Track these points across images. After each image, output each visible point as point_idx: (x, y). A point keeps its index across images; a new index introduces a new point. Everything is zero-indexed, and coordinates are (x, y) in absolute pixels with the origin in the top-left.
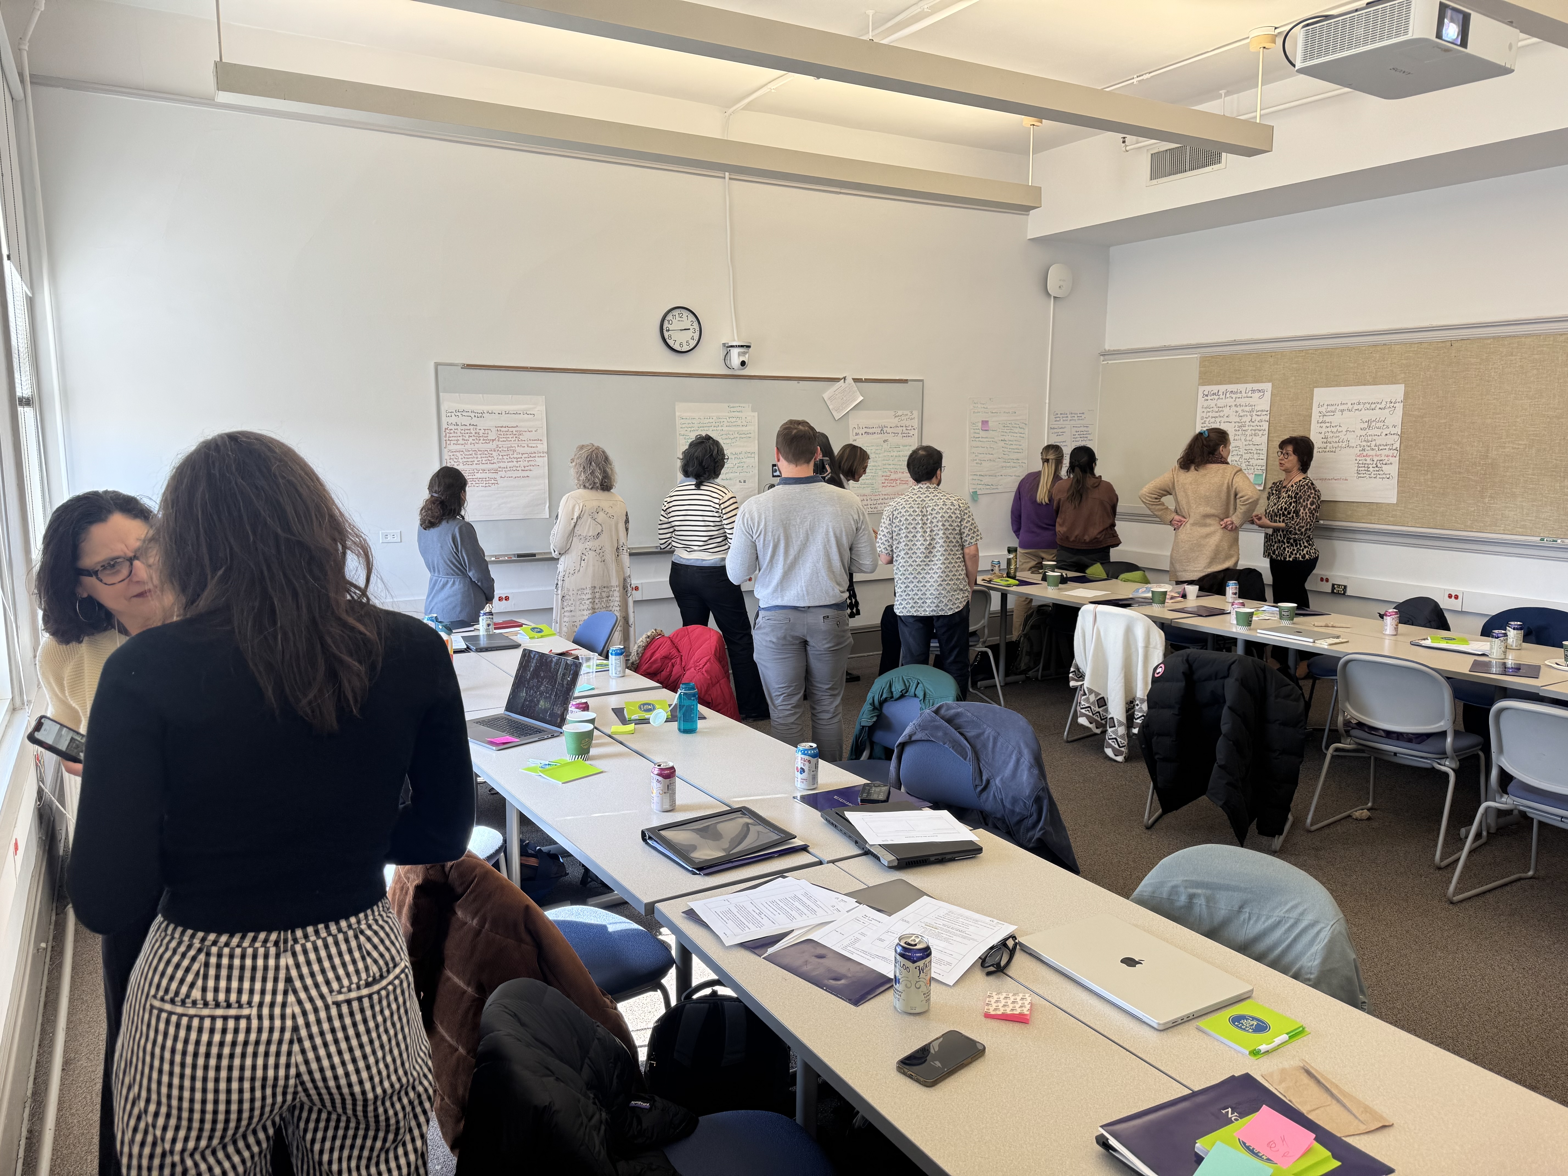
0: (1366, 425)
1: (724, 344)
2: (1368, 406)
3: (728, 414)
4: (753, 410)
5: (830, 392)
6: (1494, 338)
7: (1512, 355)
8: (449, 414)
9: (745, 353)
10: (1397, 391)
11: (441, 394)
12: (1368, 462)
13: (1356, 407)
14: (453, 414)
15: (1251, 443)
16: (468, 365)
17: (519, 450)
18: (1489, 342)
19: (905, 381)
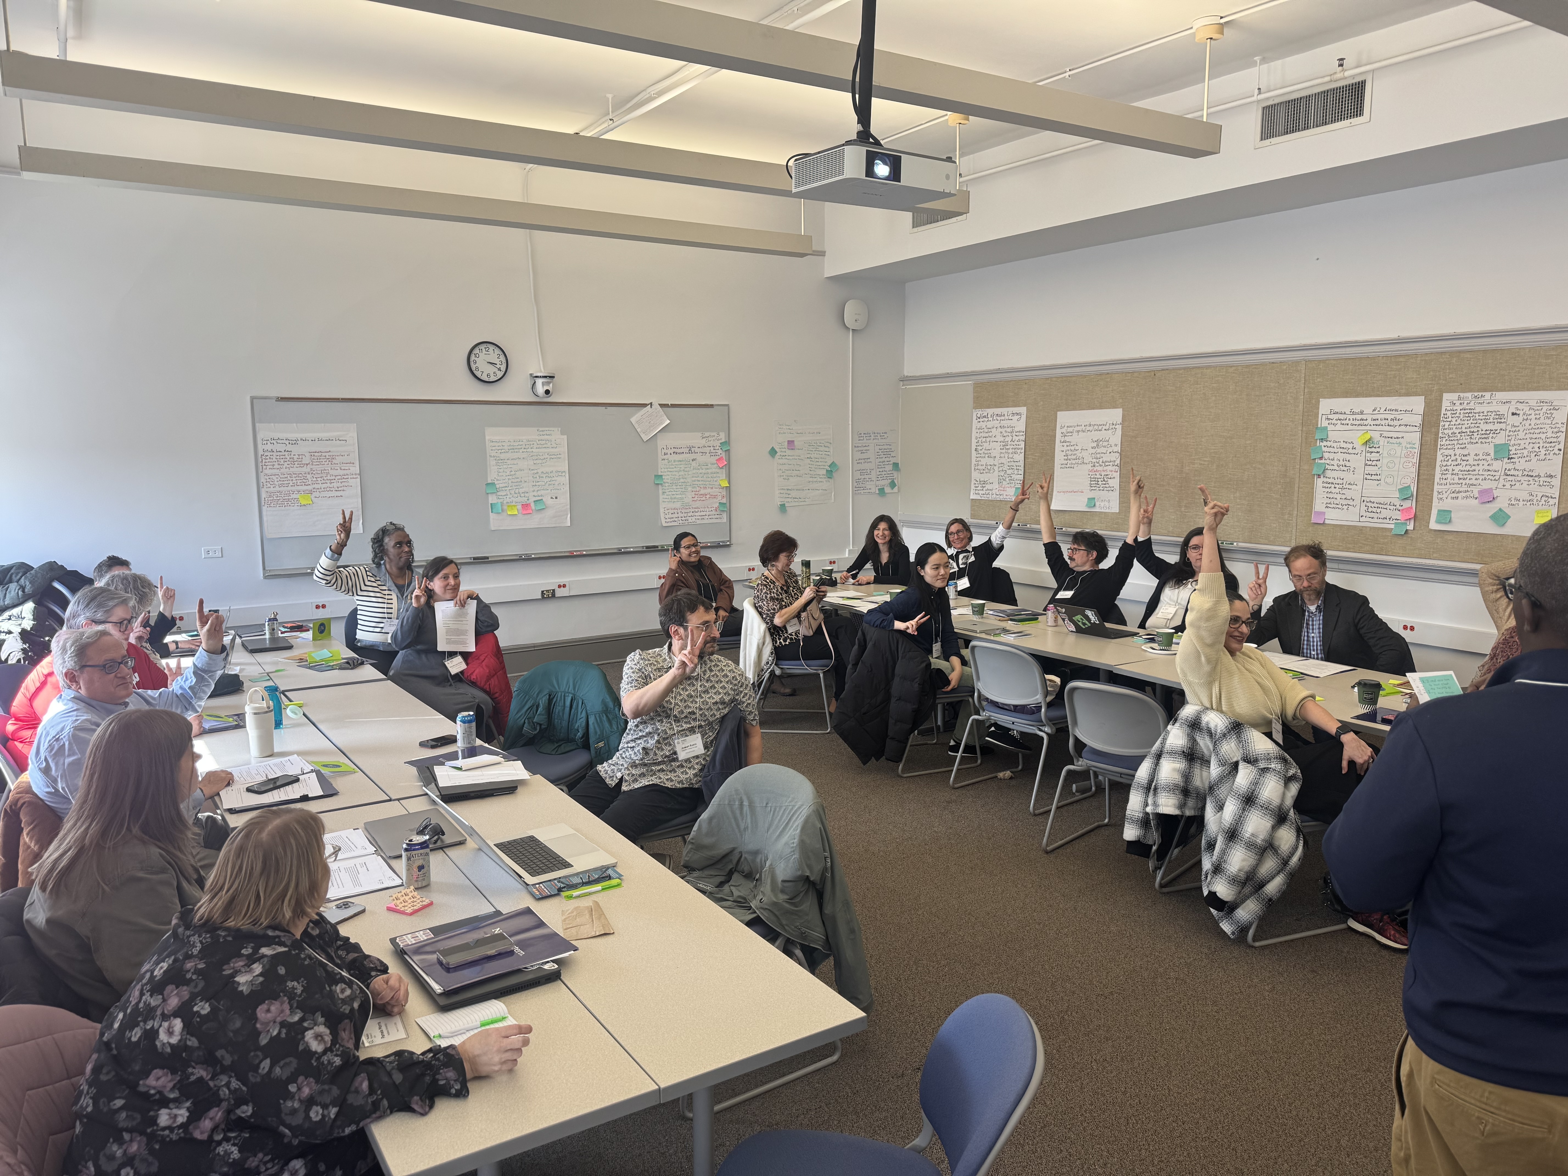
0: (1095, 444)
1: (531, 375)
2: (1096, 427)
3: (537, 437)
4: (562, 434)
5: (636, 417)
6: (1184, 369)
7: (1197, 384)
8: (265, 442)
9: (548, 383)
10: (1116, 415)
11: (257, 425)
12: (1098, 476)
13: (1088, 428)
14: (268, 442)
15: (1012, 460)
16: (282, 398)
17: (331, 472)
18: (1181, 372)
19: (712, 406)
